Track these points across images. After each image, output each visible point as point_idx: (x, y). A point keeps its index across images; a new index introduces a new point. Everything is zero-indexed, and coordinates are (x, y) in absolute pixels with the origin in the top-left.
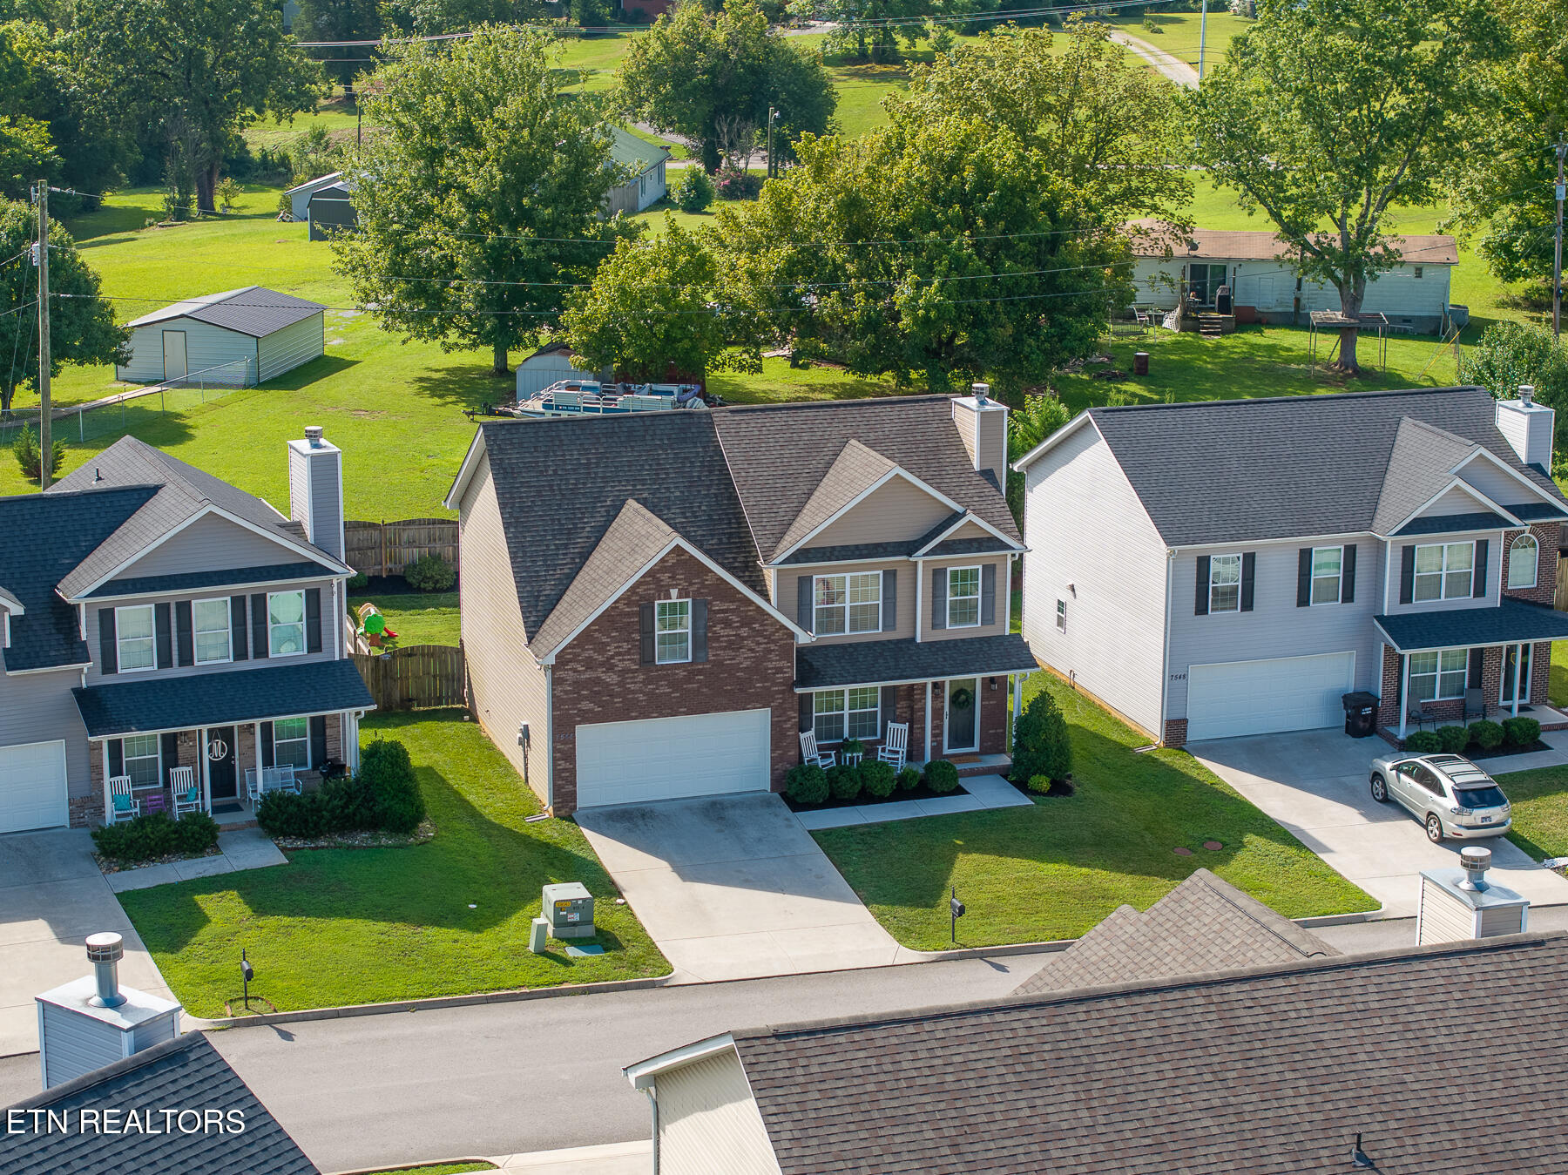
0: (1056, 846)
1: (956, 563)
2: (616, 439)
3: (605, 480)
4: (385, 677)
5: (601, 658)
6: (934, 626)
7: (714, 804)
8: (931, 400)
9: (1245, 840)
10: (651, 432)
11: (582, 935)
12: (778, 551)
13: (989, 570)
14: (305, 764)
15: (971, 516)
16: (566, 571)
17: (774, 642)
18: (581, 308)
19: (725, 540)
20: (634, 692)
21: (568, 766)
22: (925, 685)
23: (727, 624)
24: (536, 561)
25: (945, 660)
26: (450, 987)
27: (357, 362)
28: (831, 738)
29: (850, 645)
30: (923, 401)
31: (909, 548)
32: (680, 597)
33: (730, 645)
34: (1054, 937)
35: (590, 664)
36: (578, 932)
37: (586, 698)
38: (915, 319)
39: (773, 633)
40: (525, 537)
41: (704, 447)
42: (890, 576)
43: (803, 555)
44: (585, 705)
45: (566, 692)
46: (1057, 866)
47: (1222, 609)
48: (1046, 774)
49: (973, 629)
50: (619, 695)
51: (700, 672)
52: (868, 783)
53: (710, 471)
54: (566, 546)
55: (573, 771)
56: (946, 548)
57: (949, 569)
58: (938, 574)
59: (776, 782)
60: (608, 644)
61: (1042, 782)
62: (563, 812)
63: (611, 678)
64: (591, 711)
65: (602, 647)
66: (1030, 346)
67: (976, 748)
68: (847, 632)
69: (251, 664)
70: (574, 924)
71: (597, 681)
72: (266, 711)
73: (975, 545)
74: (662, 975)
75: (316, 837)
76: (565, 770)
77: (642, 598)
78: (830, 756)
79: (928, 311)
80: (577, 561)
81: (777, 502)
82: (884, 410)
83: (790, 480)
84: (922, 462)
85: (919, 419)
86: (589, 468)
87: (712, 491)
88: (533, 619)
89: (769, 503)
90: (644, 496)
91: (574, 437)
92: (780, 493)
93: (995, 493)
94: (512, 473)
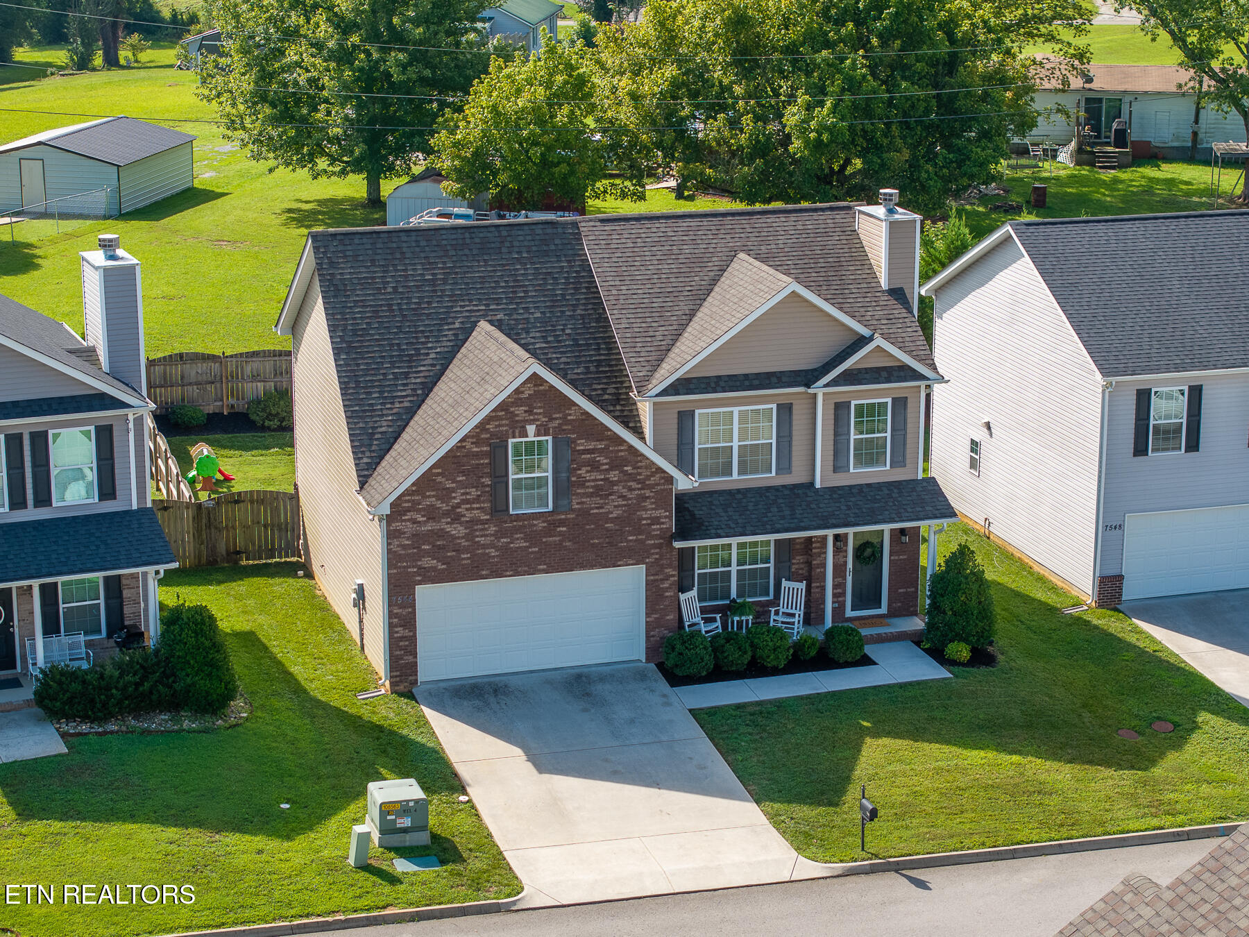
0: (980, 727)
1: (861, 396)
2: (467, 252)
3: (454, 298)
4: (209, 526)
5: (444, 507)
6: (836, 469)
7: (579, 677)
8: (831, 209)
9: (1200, 719)
10: (507, 244)
11: (414, 844)
12: (654, 382)
13: (900, 404)
14: (99, 632)
15: (879, 341)
16: (406, 404)
17: (650, 487)
18: (452, 132)
19: (592, 369)
20: (484, 546)
21: (407, 633)
22: (825, 538)
23: (594, 466)
24: (370, 393)
25: (849, 508)
26: (248, 914)
27: (227, 194)
28: (716, 599)
29: (739, 491)
30: (823, 210)
31: (807, 378)
32: (538, 434)
33: (598, 491)
34: (983, 844)
35: (432, 515)
36: (409, 840)
37: (427, 553)
38: (807, 142)
39: (648, 478)
40: (358, 365)
41: (569, 262)
42: (785, 410)
43: (683, 386)
44: (428, 562)
45: (404, 547)
46: (982, 753)
47: (1164, 450)
48: (966, 641)
49: (882, 472)
50: (466, 550)
51: (562, 523)
52: (759, 653)
53: (574, 289)
54: (406, 375)
55: (413, 640)
56: (851, 377)
57: (853, 403)
58: (840, 409)
59: (653, 651)
60: (453, 490)
61: (961, 651)
62: (401, 688)
63: (458, 530)
64: (434, 569)
65: (446, 495)
66: (927, 172)
67: (884, 610)
68: (735, 476)
69: (31, 514)
70: (405, 831)
71: (442, 534)
72: (44, 571)
73: (884, 374)
74: (509, 896)
75: (106, 717)
76: (402, 638)
77: (493, 435)
78: (714, 620)
79: (820, 134)
80: (419, 392)
81: (654, 324)
82: (777, 220)
83: (668, 299)
84: (821, 279)
85: (817, 231)
86: (434, 285)
87: (579, 312)
88: (365, 460)
89: (644, 325)
90: (498, 317)
91: (417, 249)
92: (658, 314)
93: (905, 315)
94: (346, 291)
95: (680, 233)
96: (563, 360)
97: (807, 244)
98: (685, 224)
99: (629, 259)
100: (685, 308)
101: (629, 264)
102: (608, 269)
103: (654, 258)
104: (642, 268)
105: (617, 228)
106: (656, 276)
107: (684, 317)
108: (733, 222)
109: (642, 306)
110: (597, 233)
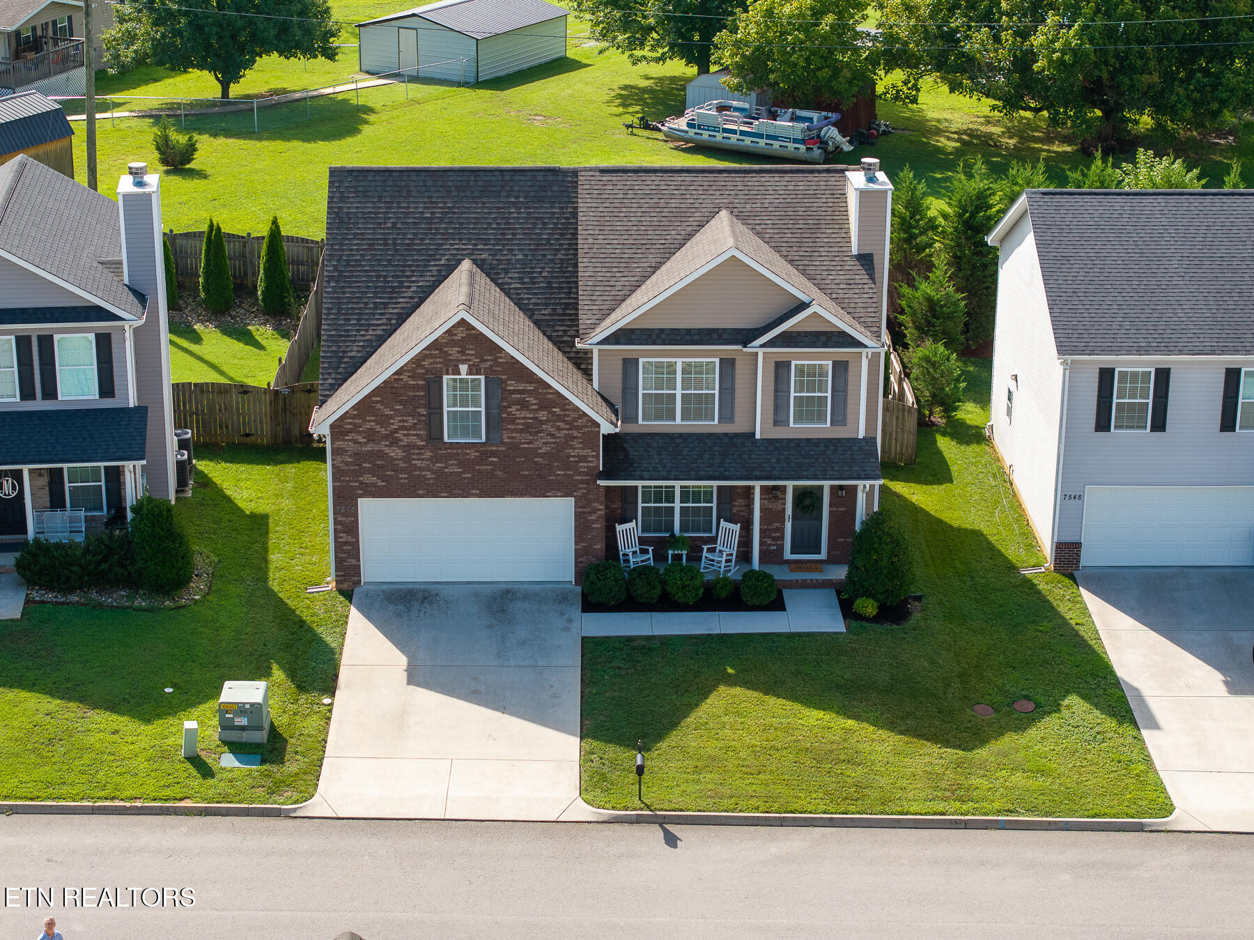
1: (800, 358)
2: (468, 193)
3: (446, 236)
5: (383, 431)
6: (776, 423)
7: (507, 592)
9: (1066, 702)
10: (507, 188)
11: (250, 741)
12: (598, 330)
13: (841, 368)
14: (101, 509)
15: (814, 308)
16: (379, 332)
17: (578, 428)
19: (559, 311)
20: (420, 469)
21: (350, 539)
23: (524, 405)
24: (349, 320)
25: (778, 461)
26: (65, 790)
28: (660, 531)
29: (681, 435)
30: (819, 171)
31: (745, 336)
32: (470, 373)
33: (527, 428)
35: (371, 436)
36: (246, 737)
37: (368, 471)
39: (575, 420)
40: (344, 293)
41: (561, 208)
42: (728, 365)
43: (623, 336)
44: (368, 479)
45: (347, 463)
47: (1128, 427)
48: (874, 597)
49: (823, 428)
50: (403, 471)
51: (493, 454)
52: (668, 589)
53: (562, 234)
54: (385, 305)
55: (356, 545)
56: (787, 339)
57: (793, 363)
58: (781, 368)
59: (581, 575)
60: (391, 417)
61: (869, 607)
62: (345, 586)
63: (395, 453)
64: (375, 485)
65: (384, 420)
67: (823, 556)
68: (678, 420)
69: (39, 405)
70: (243, 728)
71: (381, 455)
73: (823, 339)
74: (295, 802)
76: (346, 543)
77: (428, 371)
78: (647, 552)
80: (394, 322)
81: (618, 275)
82: (771, 179)
83: (639, 251)
84: (795, 240)
85: (808, 192)
86: (431, 223)
87: (560, 256)
88: (330, 381)
89: (608, 274)
90: (483, 257)
91: (423, 189)
92: (624, 265)
93: (866, 281)
94: (349, 223)
95: (673, 187)
96: (533, 301)
97: (792, 205)
98: (680, 179)
99: (615, 210)
100: (653, 260)
101: (614, 214)
102: (592, 218)
103: (639, 210)
104: (625, 219)
105: (614, 179)
106: (635, 228)
107: (649, 269)
108: (727, 179)
109: (613, 256)
110: (593, 183)
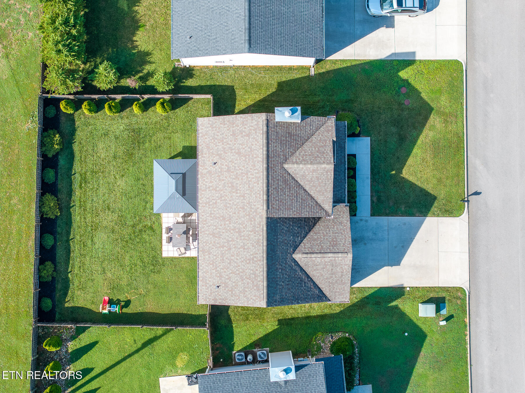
3: (286, 264)
10: (272, 242)
24: (309, 294)
53: (285, 223)
54: (305, 283)
80: (309, 280)
82: (271, 148)
83: (299, 196)
86: (282, 269)
88: (324, 299)
92: (304, 201)
94: (282, 298)
95: (274, 183)
97: (281, 141)
98: (271, 180)
99: (283, 204)
100: (302, 191)
101: (285, 205)
102: (287, 212)
104: (286, 201)
105: (271, 204)
106: (290, 197)
107: (306, 193)
108: (271, 163)
109: (300, 205)
110: (272, 212)
